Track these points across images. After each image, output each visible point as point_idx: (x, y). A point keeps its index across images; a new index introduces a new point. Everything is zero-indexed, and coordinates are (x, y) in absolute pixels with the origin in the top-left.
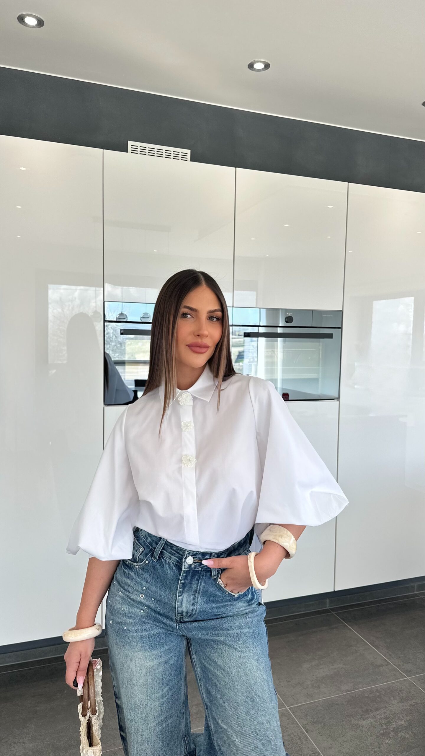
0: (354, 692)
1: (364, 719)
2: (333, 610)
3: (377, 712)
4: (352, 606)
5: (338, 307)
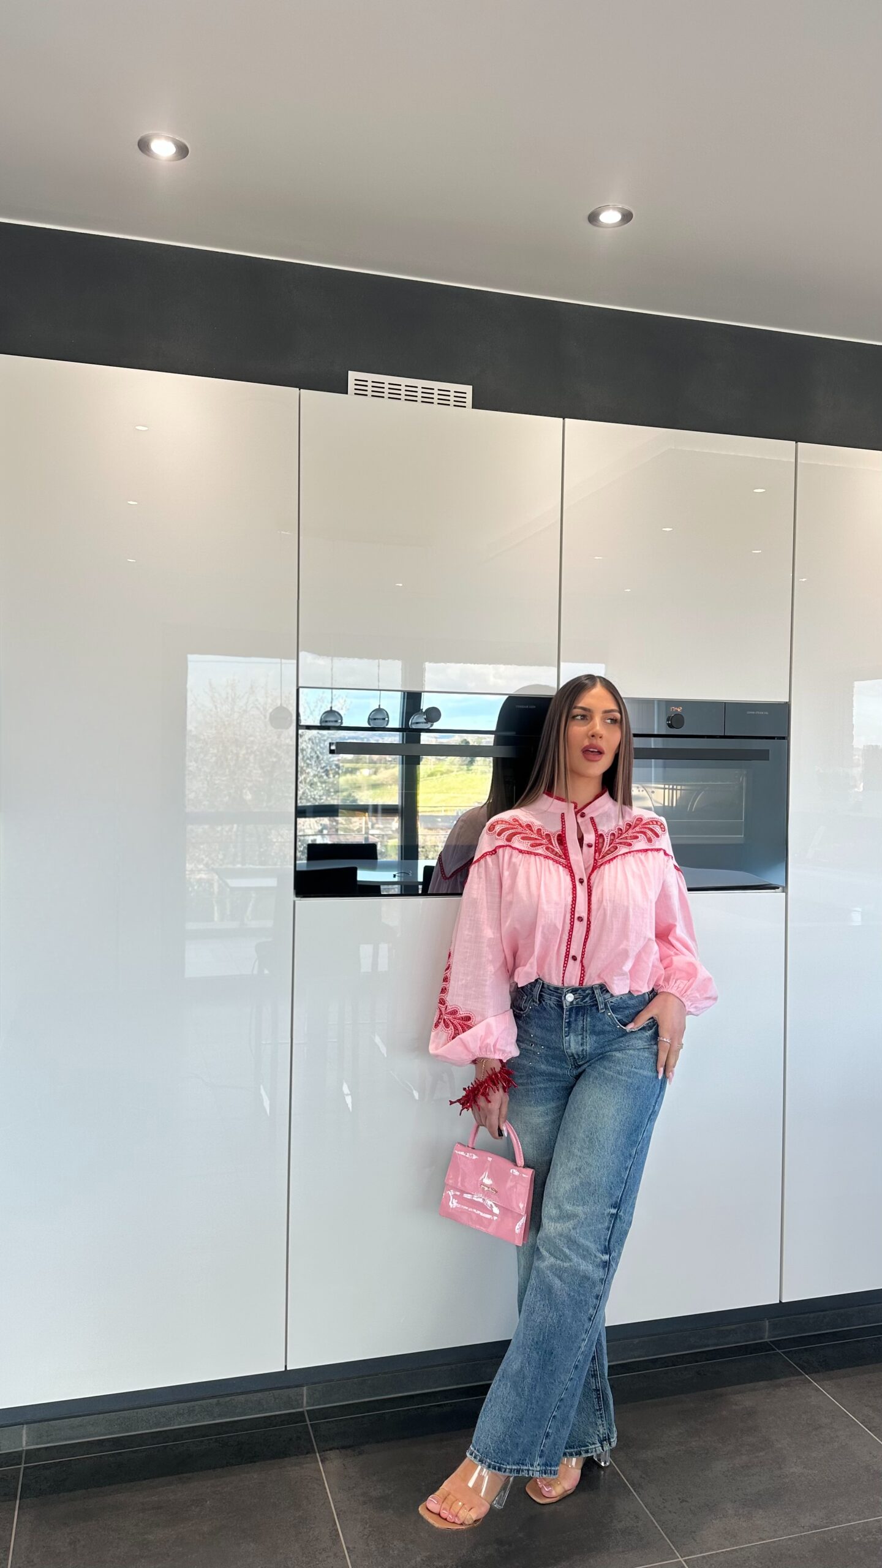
0: (829, 1530)
2: (778, 1344)
4: (819, 1338)
5: (779, 696)
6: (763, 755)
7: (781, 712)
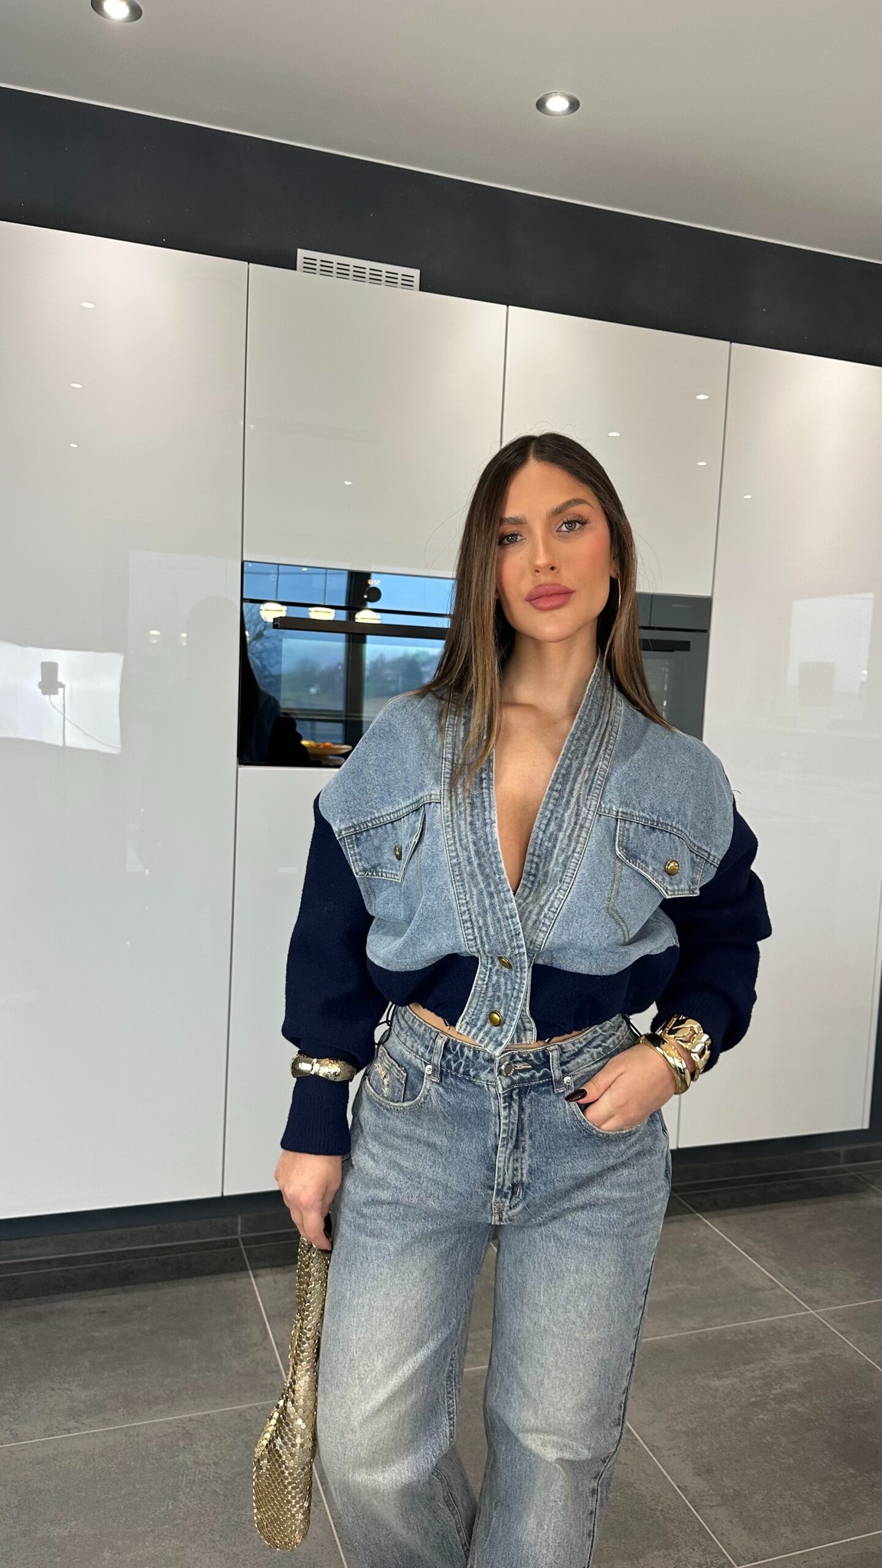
0: (706, 1332)
1: (719, 1378)
3: (748, 1367)
4: (713, 1185)
5: (700, 590)
6: (685, 646)
7: (703, 606)
